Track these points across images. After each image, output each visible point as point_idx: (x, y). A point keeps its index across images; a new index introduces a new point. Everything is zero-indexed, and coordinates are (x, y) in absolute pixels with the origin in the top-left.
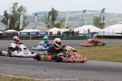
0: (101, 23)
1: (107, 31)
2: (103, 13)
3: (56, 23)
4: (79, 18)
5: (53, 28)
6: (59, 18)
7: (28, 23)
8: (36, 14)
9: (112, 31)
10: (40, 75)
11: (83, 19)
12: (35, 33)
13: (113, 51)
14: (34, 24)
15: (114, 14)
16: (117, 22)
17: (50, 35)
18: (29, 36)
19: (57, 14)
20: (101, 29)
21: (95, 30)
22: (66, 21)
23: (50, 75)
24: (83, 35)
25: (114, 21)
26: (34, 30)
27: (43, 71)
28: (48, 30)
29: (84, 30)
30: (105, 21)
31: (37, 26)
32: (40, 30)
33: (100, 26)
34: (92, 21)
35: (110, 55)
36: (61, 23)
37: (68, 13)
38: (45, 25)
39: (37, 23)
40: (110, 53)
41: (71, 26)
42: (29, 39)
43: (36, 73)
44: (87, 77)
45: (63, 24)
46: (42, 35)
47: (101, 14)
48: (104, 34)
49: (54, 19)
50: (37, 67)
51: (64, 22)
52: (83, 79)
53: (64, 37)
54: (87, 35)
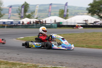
0: (65, 14)
1: (70, 21)
2: (66, 6)
3: (27, 14)
4: (46, 10)
5: (24, 18)
6: (30, 10)
7: (4, 14)
8: (11, 7)
9: (74, 22)
10: (13, 58)
11: (50, 11)
12: (9, 23)
13: (75, 38)
14: (8, 15)
15: (75, 7)
16: (78, 13)
17: (22, 24)
18: (4, 25)
19: (28, 7)
20: (65, 20)
21: (60, 20)
22: (36, 12)
23: (22, 58)
24: (50, 25)
25: (75, 13)
26: (9, 20)
27: (16, 55)
28: (20, 20)
29: (51, 20)
30: (68, 13)
31: (11, 17)
32: (14, 20)
33: (64, 17)
34: (58, 13)
35: (72, 41)
36: (31, 14)
37: (38, 6)
38: (18, 15)
39: (12, 14)
40: (72, 39)
41: (39, 17)
42: (4, 28)
43: (10, 56)
44: (53, 60)
45: (33, 15)
46: (16, 24)
47: (65, 7)
48: (67, 23)
49: (25, 11)
50: (11, 51)
51: (34, 14)
52: (50, 61)
53: (34, 26)
54: (53, 25)
